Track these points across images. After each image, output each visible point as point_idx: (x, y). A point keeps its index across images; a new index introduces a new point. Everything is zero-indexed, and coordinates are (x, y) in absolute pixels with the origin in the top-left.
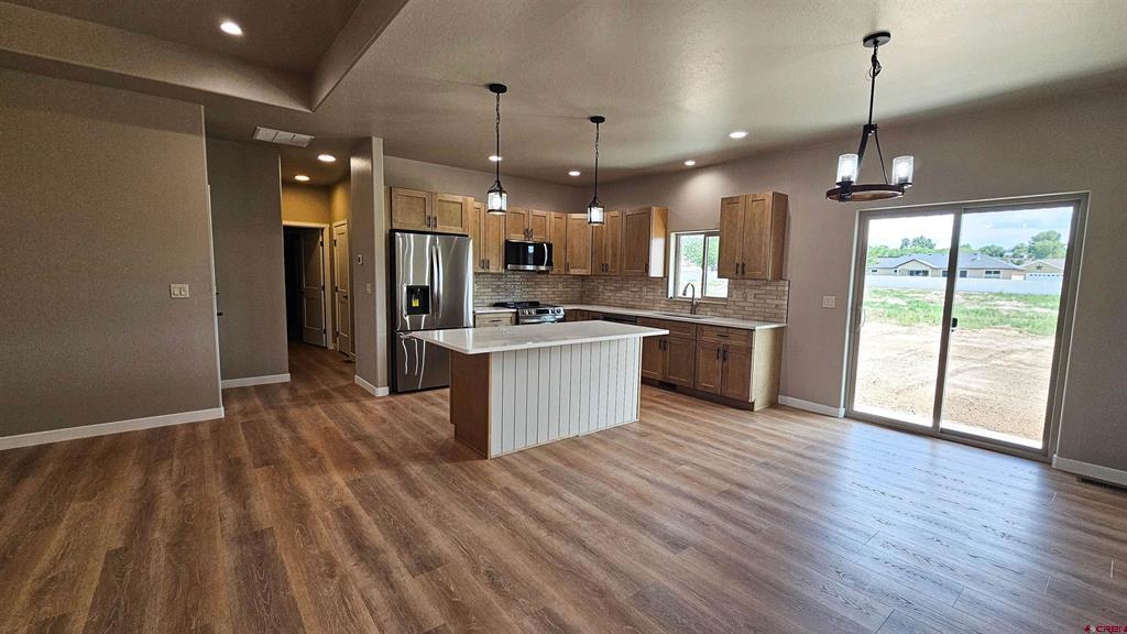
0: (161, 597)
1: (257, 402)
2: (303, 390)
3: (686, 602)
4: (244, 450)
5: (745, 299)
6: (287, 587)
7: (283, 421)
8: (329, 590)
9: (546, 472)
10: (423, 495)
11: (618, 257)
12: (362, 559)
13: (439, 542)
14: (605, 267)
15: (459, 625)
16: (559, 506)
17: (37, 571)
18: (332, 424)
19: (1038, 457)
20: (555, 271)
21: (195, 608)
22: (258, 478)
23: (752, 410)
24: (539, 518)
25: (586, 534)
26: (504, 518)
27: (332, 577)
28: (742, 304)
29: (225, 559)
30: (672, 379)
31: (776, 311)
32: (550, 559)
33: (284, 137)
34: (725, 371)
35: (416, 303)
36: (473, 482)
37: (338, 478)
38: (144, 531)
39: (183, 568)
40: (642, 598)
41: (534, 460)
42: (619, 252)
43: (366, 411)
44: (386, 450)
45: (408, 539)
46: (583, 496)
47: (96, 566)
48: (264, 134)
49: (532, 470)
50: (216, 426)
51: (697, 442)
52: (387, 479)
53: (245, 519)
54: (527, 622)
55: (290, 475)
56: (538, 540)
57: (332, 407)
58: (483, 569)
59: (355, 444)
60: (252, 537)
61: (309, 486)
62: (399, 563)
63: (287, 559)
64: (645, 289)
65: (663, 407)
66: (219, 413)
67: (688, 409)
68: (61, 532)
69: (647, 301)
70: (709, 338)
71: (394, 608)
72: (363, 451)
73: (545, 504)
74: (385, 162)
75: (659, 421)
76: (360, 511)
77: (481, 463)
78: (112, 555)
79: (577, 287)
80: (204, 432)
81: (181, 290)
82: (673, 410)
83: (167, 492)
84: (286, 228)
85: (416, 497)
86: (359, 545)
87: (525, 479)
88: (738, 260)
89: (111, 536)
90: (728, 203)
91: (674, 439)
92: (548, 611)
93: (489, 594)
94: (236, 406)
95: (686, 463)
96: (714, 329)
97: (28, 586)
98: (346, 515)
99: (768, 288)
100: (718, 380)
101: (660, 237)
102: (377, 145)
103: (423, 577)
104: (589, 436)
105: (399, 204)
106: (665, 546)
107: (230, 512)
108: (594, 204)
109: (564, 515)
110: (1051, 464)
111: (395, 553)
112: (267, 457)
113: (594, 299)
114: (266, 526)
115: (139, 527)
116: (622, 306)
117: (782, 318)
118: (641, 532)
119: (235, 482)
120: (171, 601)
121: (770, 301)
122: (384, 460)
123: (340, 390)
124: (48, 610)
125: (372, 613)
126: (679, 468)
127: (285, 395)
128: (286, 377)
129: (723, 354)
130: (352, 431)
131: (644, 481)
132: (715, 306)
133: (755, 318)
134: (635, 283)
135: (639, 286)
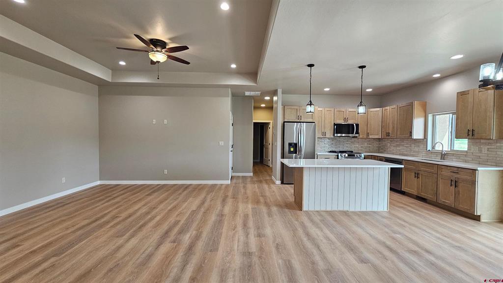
0: (197, 223)
1: (241, 181)
2: (255, 179)
3: (348, 279)
4: (230, 194)
5: (481, 151)
6: (222, 229)
7: (244, 187)
8: (231, 233)
9: (322, 221)
10: (272, 217)
11: (395, 129)
12: (243, 228)
13: (268, 231)
14: (388, 134)
15: (259, 253)
16: (319, 233)
17: (179, 211)
18: (257, 190)
20: (361, 136)
21: (202, 227)
22: (230, 201)
23: (479, 220)
24: (308, 235)
25: (323, 245)
26: (294, 231)
27: (234, 230)
28: (480, 155)
29: (213, 218)
30: (423, 195)
32: (302, 247)
33: (252, 93)
34: (457, 194)
35: (292, 149)
36: (291, 217)
37: (250, 206)
38: (200, 208)
39: (204, 218)
40: (329, 271)
41: (321, 215)
42: (396, 126)
43: (270, 188)
44: (269, 201)
45: (259, 227)
46: (332, 232)
47: (189, 212)
48: (247, 93)
49: (317, 219)
50: (227, 186)
51: (416, 227)
52: (264, 209)
53: (222, 211)
54: (280, 261)
55: (238, 202)
56: (302, 241)
57: (261, 185)
58: (276, 242)
59: (261, 198)
60: (221, 215)
61: (241, 207)
62: (253, 232)
63: (226, 223)
64: (413, 145)
65: (409, 208)
66: (229, 182)
67: (427, 212)
68: (186, 203)
69: (414, 152)
70: (446, 173)
71: (244, 243)
72: (262, 200)
73: (313, 231)
74: (282, 96)
75: (402, 214)
76: (250, 216)
77: (299, 212)
78: (194, 211)
79: (376, 144)
80: (224, 186)
81: (222, 143)
82: (414, 210)
83: (208, 200)
84: (254, 123)
85: (269, 217)
86: (245, 225)
87: (312, 221)
88: (470, 127)
89: (194, 207)
90: (461, 95)
91: (403, 223)
92: (289, 261)
93: (274, 250)
94: (234, 181)
95: (400, 233)
96: (449, 168)
97: (177, 213)
98: (246, 217)
99: (498, 145)
100: (452, 198)
101: (422, 117)
102: (280, 91)
103: (257, 238)
104: (354, 213)
105: (287, 111)
106: (355, 259)
107: (219, 208)
108: (361, 105)
109: (318, 236)
111: (253, 230)
112: (234, 197)
113: (385, 151)
114: (225, 214)
115: (199, 207)
116: (400, 155)
118: (348, 251)
119: (224, 201)
120: (198, 224)
122: (267, 204)
123: (266, 181)
124: (178, 219)
125: (238, 242)
126: (394, 235)
127: (249, 180)
128: (252, 174)
129: (455, 183)
130: (262, 193)
131: (368, 235)
132: (459, 155)
133: (489, 163)
134: (407, 142)
135: (410, 144)
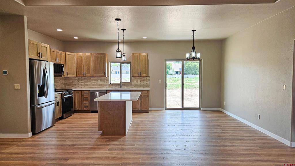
5: (137, 82)
11: (91, 70)
14: (84, 74)
19: (199, 109)
23: (149, 112)
28: (137, 84)
31: (147, 85)
34: (141, 103)
69: (100, 85)
88: (139, 71)
90: (134, 55)
99: (144, 79)
105: (30, 46)
110: (201, 110)
113: (72, 86)
117: (149, 87)
121: (145, 83)
129: (140, 98)
132: (128, 85)
133: (141, 87)
134: (94, 79)
135: (97, 80)
